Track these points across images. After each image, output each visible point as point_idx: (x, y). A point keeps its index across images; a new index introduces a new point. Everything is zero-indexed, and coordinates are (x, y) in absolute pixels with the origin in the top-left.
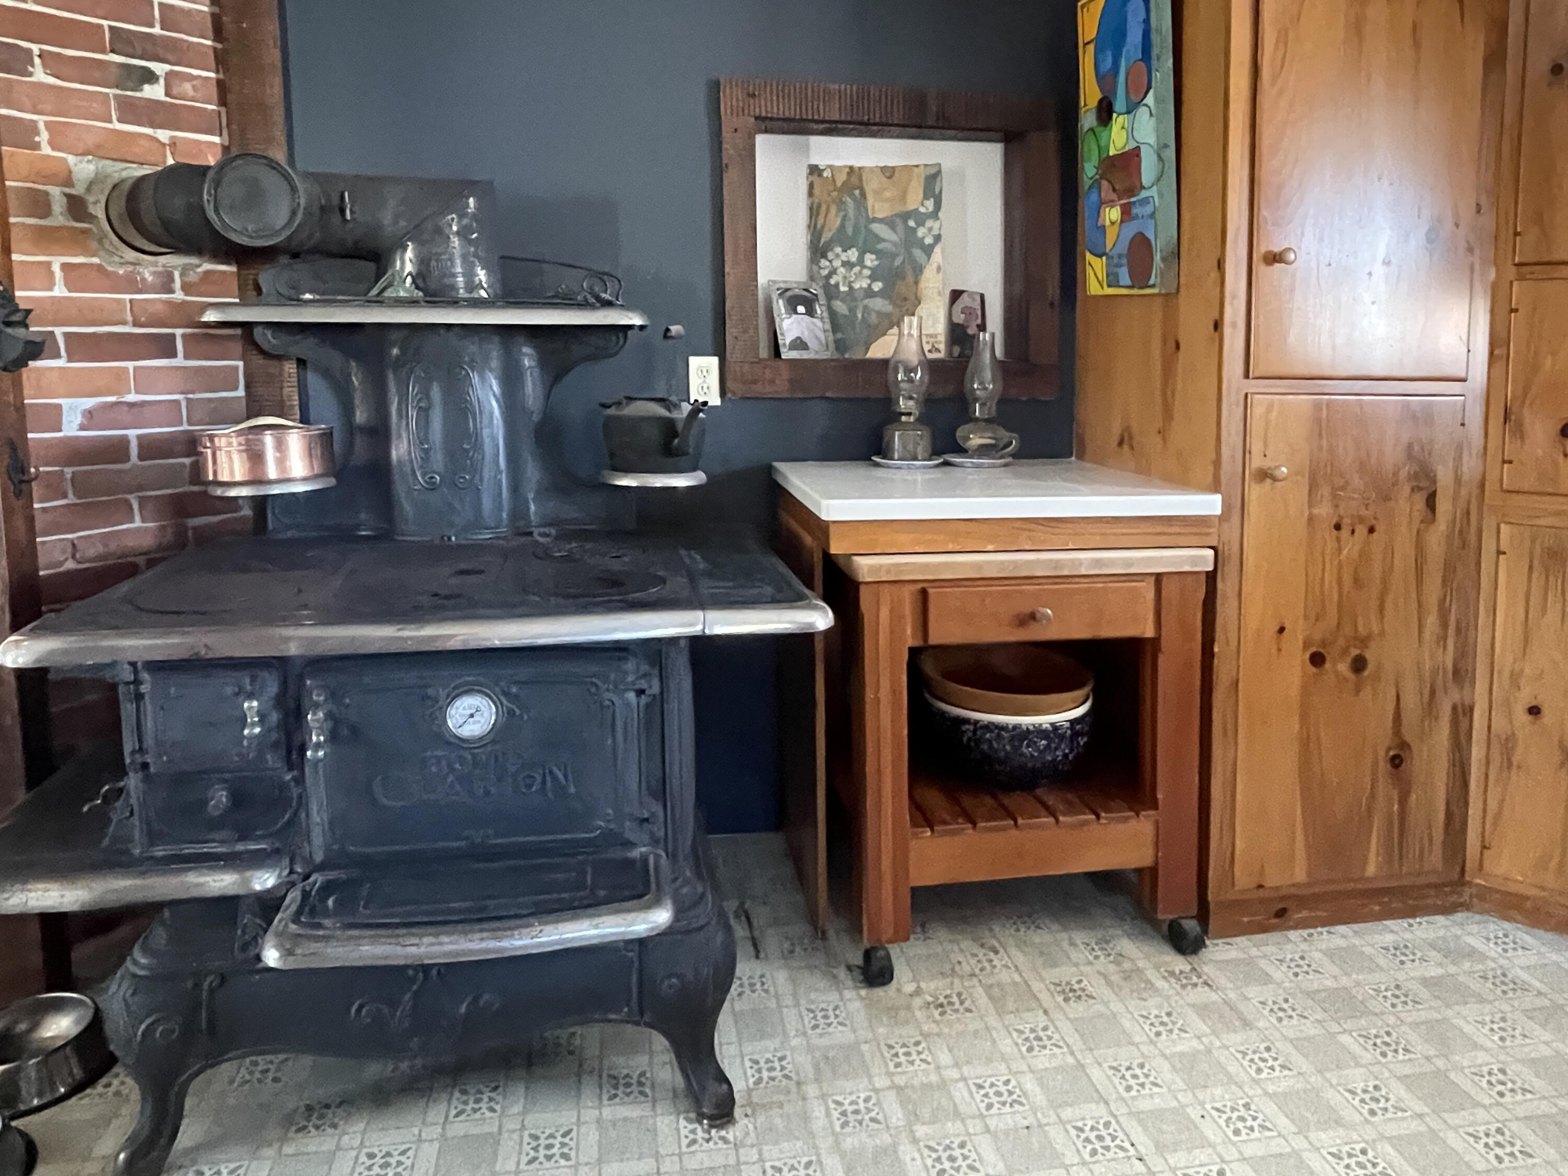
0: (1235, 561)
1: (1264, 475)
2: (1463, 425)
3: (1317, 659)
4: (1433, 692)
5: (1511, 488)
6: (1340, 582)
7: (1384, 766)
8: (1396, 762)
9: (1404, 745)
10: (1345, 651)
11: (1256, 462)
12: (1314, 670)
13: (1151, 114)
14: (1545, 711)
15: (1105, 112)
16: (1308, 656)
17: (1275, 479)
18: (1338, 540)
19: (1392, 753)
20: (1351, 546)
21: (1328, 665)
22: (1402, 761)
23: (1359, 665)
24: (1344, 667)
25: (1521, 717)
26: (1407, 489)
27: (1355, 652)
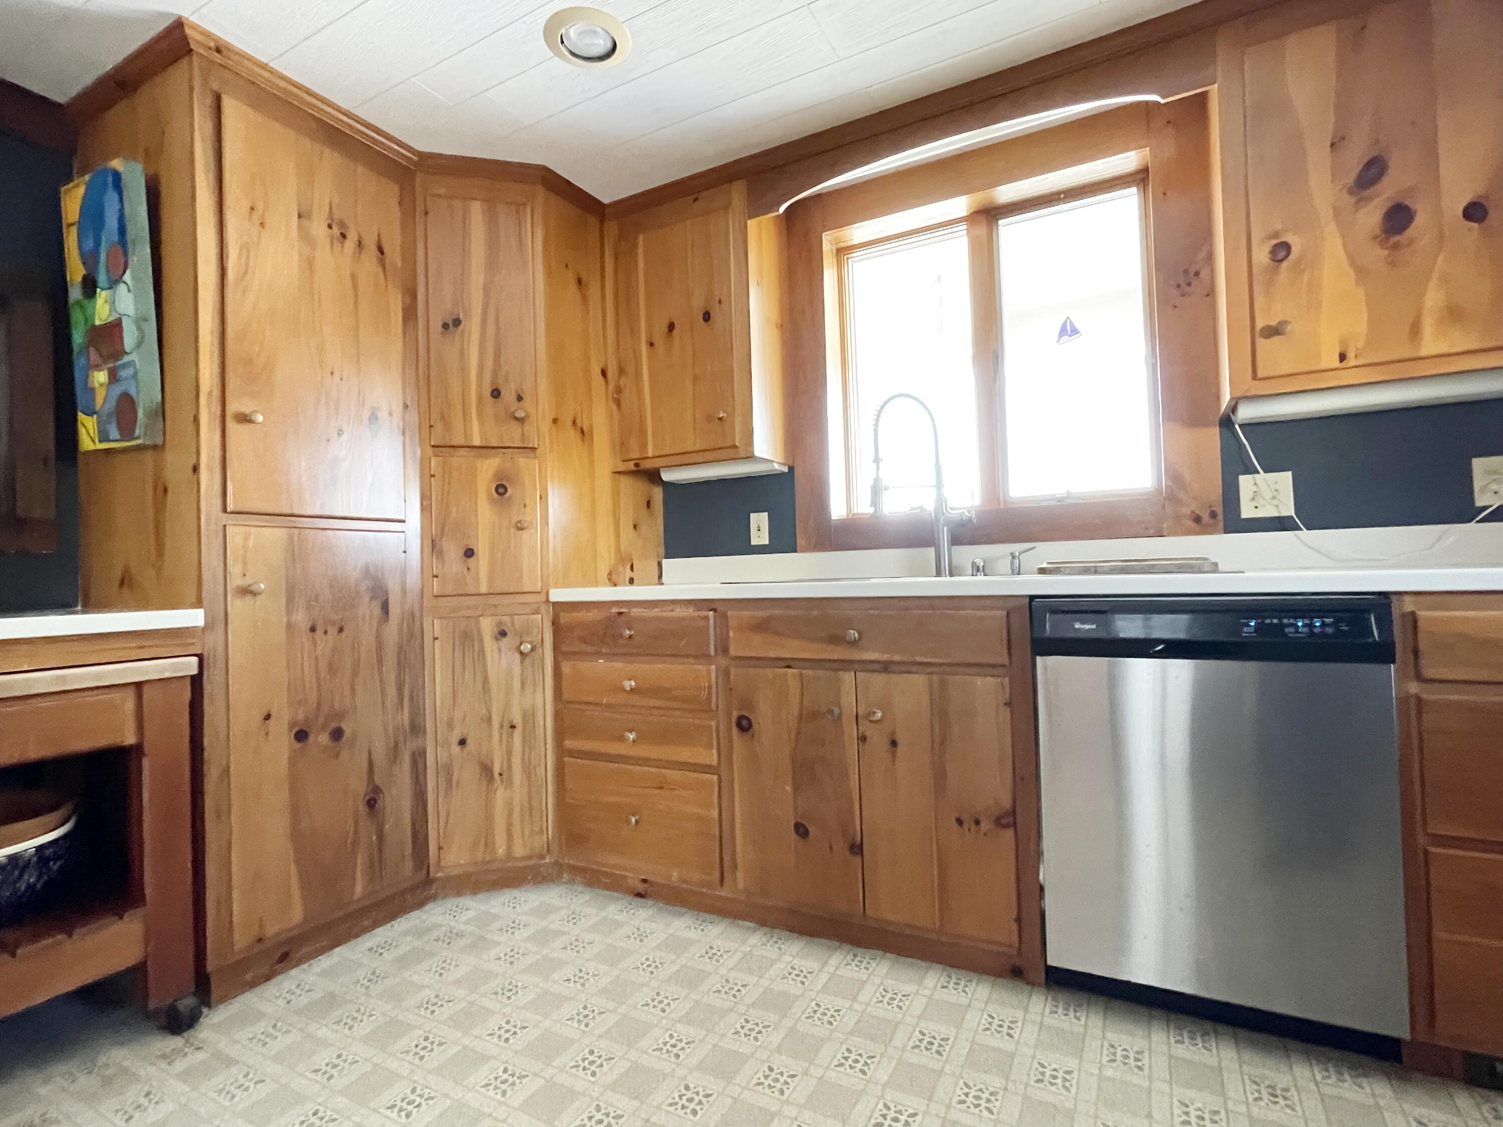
0: (221, 664)
1: (246, 591)
2: (405, 552)
3: (301, 736)
4: (396, 745)
5: (438, 594)
6: (317, 672)
7: (363, 809)
8: (371, 803)
9: (377, 790)
10: (324, 727)
11: (236, 580)
12: (299, 745)
13: (129, 291)
14: (469, 741)
15: (90, 286)
16: (293, 735)
17: (254, 594)
18: (314, 639)
19: (367, 798)
20: (325, 643)
21: (311, 738)
22: (376, 802)
23: (337, 734)
24: (324, 739)
25: (455, 749)
26: (367, 599)
27: (333, 725)
